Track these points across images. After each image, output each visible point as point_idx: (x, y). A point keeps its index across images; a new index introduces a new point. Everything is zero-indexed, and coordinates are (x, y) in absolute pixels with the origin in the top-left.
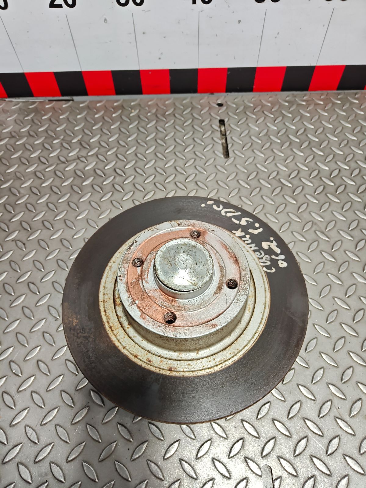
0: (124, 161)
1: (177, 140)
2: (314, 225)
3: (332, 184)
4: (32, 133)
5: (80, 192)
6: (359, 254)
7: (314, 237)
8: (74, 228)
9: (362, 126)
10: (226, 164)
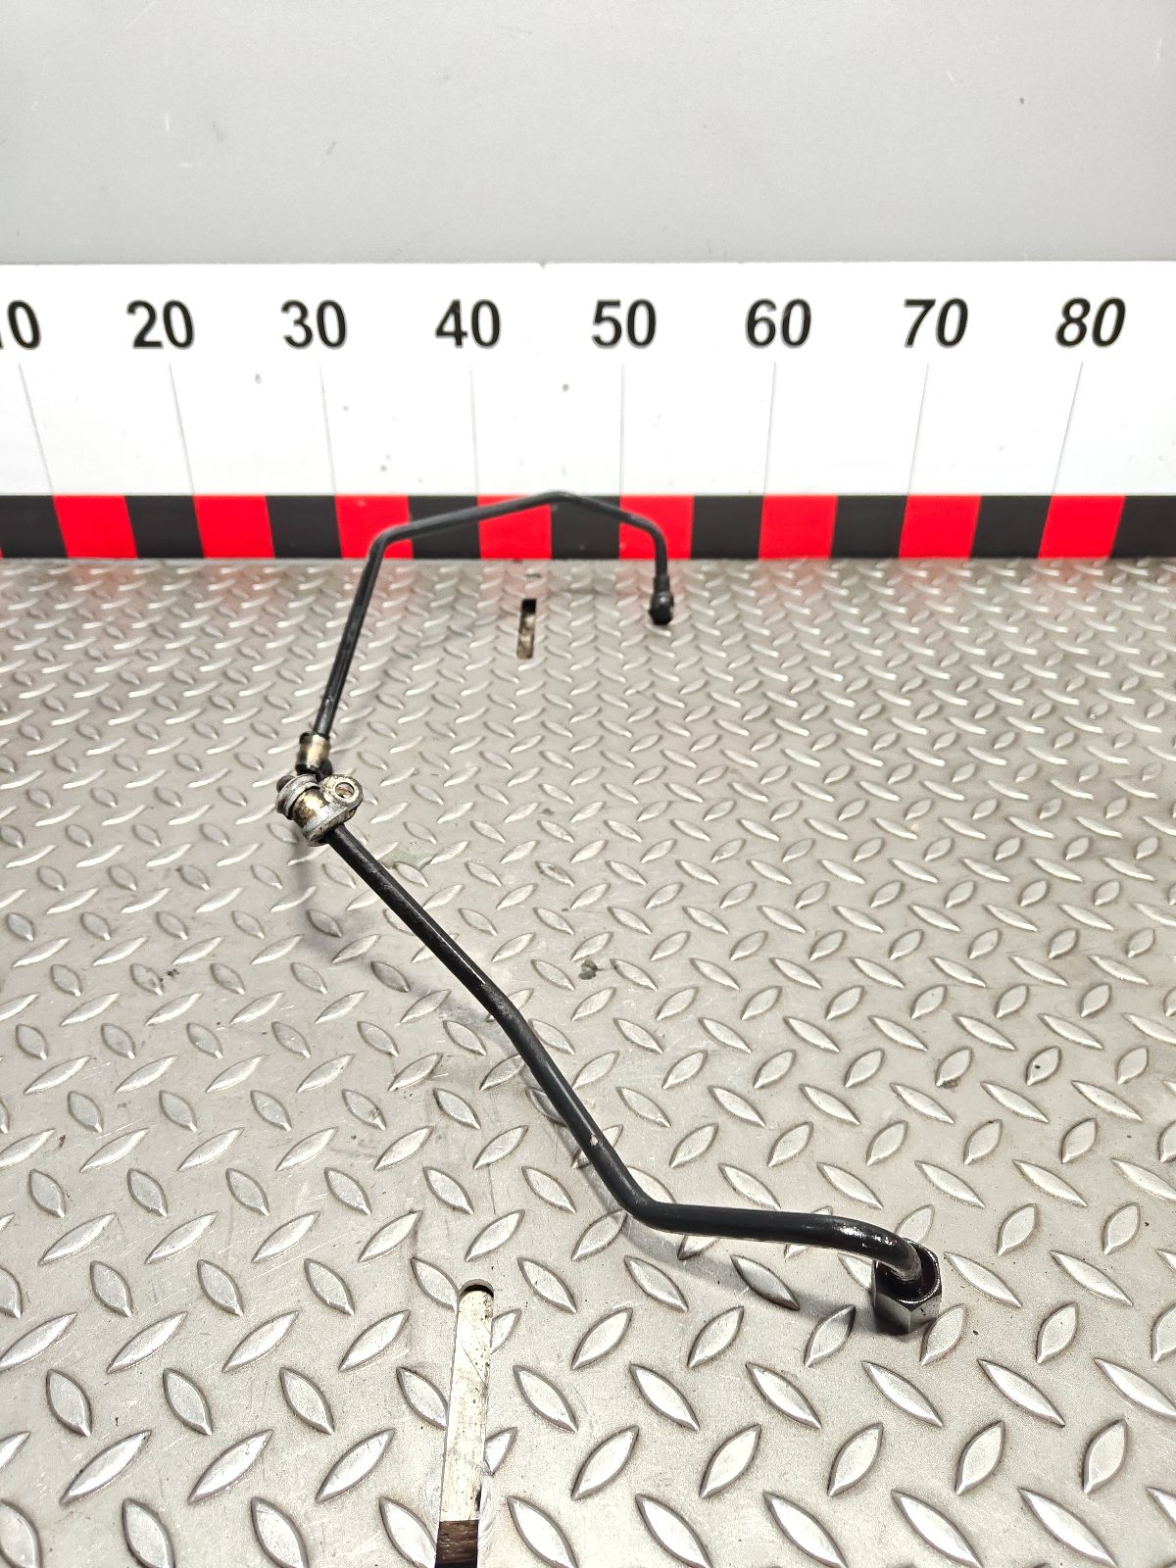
0: (253, 658)
1: (405, 627)
2: (729, 774)
3: (793, 704)
4: (34, 612)
5: (118, 708)
6: (846, 827)
7: (728, 793)
8: (73, 769)
9: (885, 614)
10: (521, 668)
